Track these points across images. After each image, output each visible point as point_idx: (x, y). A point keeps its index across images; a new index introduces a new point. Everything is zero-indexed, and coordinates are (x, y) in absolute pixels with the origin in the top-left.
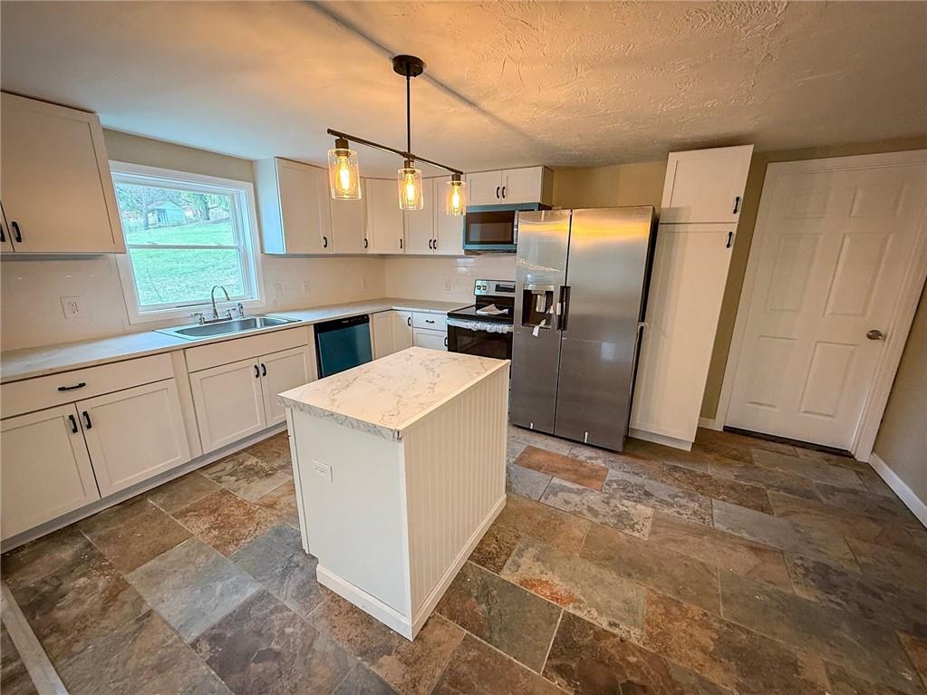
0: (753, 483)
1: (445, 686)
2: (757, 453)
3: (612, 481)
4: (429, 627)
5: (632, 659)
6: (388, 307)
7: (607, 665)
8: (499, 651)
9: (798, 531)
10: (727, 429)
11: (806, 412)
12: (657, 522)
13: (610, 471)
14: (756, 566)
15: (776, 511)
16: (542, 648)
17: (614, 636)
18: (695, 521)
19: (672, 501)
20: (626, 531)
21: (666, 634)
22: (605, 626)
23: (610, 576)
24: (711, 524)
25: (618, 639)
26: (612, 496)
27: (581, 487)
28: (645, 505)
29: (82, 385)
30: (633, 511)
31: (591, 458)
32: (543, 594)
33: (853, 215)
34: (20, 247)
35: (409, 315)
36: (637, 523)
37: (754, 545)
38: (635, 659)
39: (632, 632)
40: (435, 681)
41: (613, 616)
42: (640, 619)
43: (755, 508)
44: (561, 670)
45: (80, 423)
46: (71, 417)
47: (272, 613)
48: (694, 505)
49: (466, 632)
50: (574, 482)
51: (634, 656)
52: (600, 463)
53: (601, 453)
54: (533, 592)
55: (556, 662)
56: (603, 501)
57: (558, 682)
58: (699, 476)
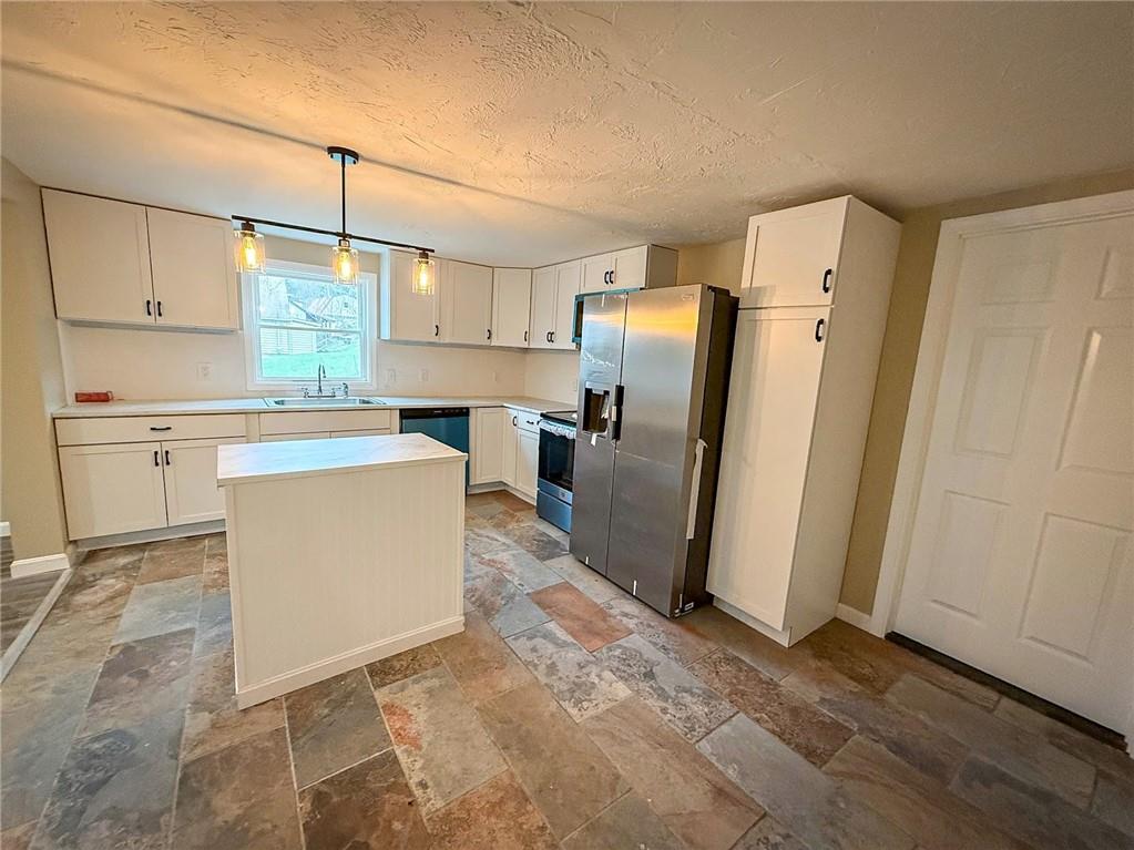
0: (841, 718)
1: (217, 757)
2: (910, 683)
3: (619, 646)
4: (264, 706)
5: (397, 826)
6: (499, 403)
7: (365, 817)
8: (290, 752)
9: (832, 803)
10: (895, 638)
11: (1032, 638)
12: (622, 710)
13: (635, 636)
14: (693, 813)
15: (833, 764)
16: (327, 770)
17: (410, 794)
18: (679, 728)
19: (673, 694)
20: (565, 704)
21: (466, 823)
22: (412, 783)
23: (484, 739)
24: (694, 740)
25: (410, 800)
26: (598, 661)
27: (570, 639)
28: (628, 687)
29: (169, 428)
30: (603, 686)
31: (626, 615)
32: (390, 724)
33: (1103, 295)
34: (161, 321)
35: (515, 413)
36: (590, 701)
37: (728, 789)
38: (400, 827)
39: (432, 802)
40: (214, 750)
41: (433, 777)
42: (458, 794)
43: (798, 748)
44: (319, 798)
45: (162, 459)
46: (156, 453)
47: (179, 646)
48: (699, 710)
49: (287, 725)
50: (571, 634)
51: (404, 823)
52: (631, 624)
53: (648, 612)
54: (385, 719)
55: (324, 788)
56: (579, 664)
57: (303, 807)
58: (761, 679)
